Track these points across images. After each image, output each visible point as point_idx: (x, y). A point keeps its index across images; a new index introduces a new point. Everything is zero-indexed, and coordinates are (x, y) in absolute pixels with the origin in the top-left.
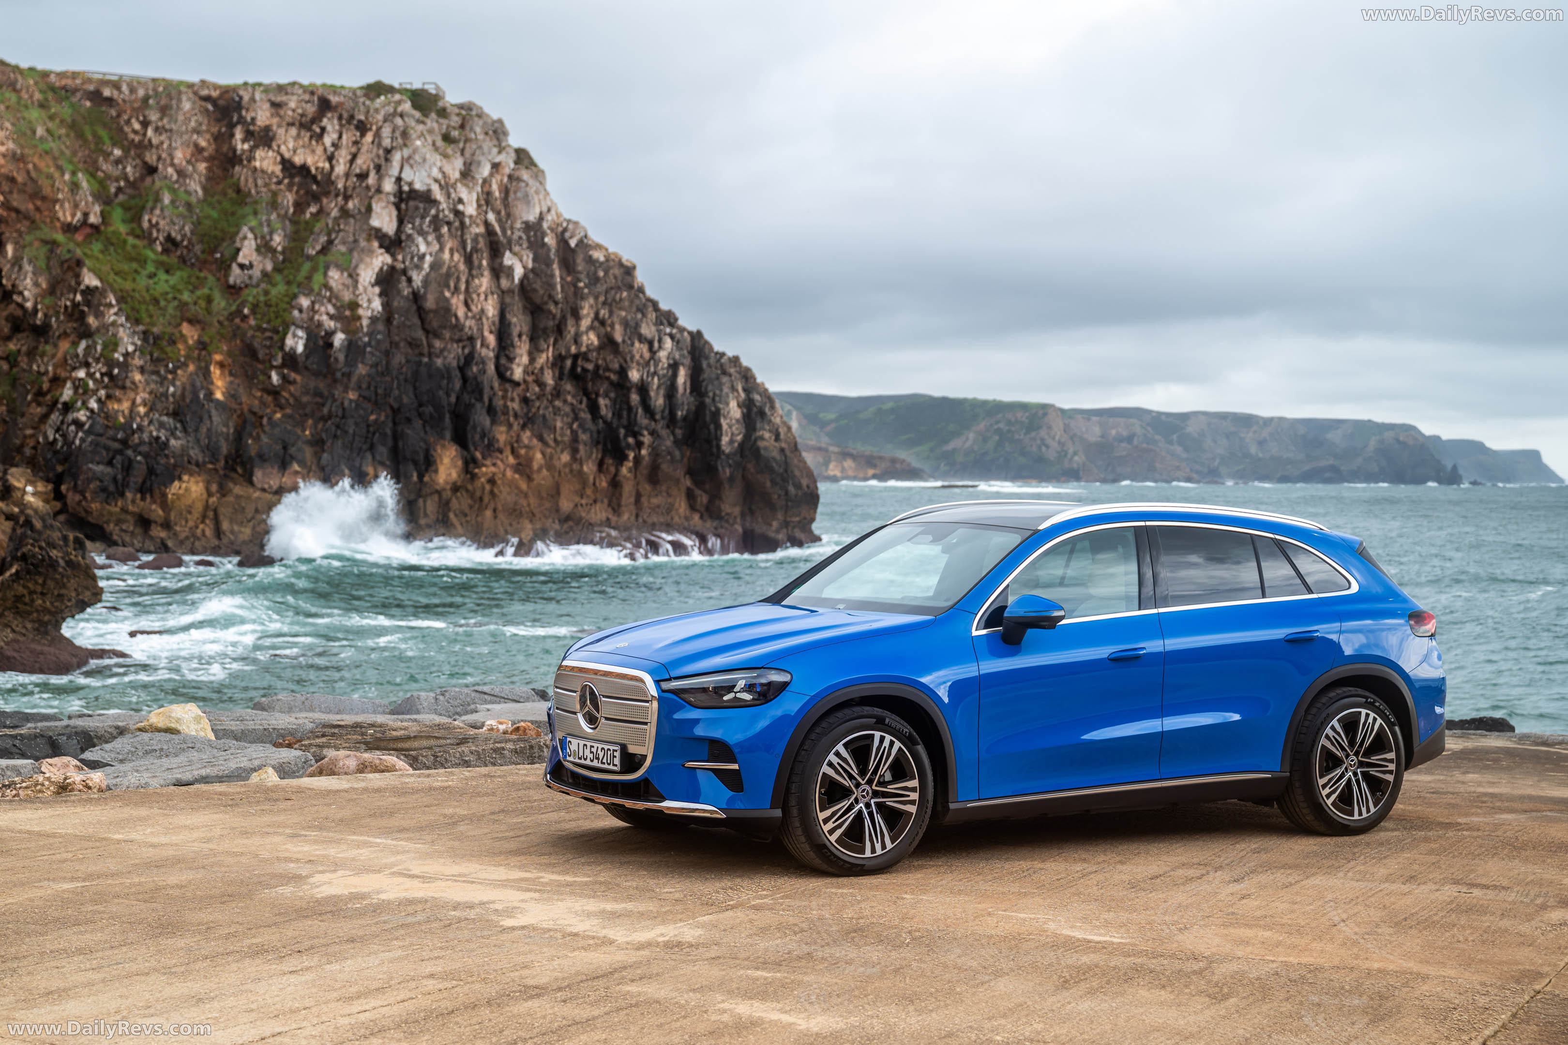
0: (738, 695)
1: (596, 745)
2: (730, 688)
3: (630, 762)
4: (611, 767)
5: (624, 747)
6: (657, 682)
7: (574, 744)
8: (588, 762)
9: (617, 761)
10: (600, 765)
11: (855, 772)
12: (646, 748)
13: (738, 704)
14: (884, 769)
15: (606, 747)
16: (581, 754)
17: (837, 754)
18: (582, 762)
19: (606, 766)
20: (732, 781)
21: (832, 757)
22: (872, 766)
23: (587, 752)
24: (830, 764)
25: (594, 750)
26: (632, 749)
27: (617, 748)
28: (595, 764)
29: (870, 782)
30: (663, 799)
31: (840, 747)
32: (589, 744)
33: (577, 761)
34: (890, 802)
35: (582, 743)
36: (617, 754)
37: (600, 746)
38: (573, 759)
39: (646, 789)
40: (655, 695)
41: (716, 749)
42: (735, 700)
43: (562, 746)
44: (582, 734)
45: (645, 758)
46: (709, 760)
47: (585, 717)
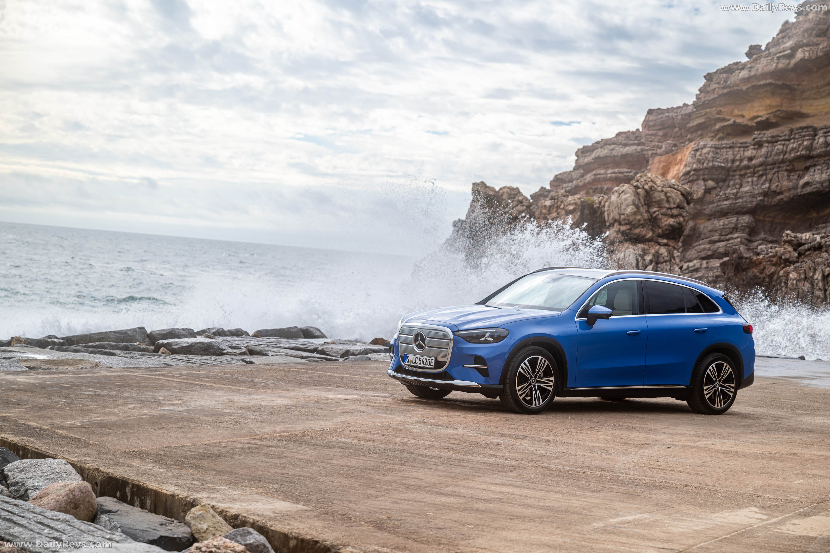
0: (487, 338)
1: (422, 358)
2: (484, 336)
3: (439, 364)
4: (430, 366)
5: (436, 359)
6: (453, 332)
7: (411, 357)
8: (418, 365)
9: (433, 364)
10: (424, 366)
11: (530, 371)
12: (447, 359)
13: (487, 342)
14: (541, 372)
15: (427, 359)
16: (414, 361)
17: (525, 364)
18: (415, 364)
19: (427, 366)
20: (484, 373)
21: (523, 365)
22: (537, 370)
23: (418, 361)
24: (522, 368)
25: (421, 360)
26: (439, 359)
27: (433, 358)
28: (422, 365)
29: (535, 377)
30: (453, 379)
31: (526, 361)
32: (418, 357)
33: (412, 364)
34: (543, 385)
35: (415, 357)
36: (433, 361)
37: (425, 358)
38: (409, 363)
39: (446, 375)
40: (452, 336)
41: (478, 360)
42: (486, 340)
43: (404, 358)
44: (414, 353)
45: (445, 362)
46: (474, 364)
47: (417, 346)
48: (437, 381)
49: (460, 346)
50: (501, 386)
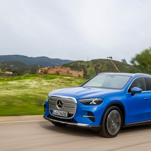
0: (93, 103)
1: (61, 112)
2: (92, 102)
3: (70, 115)
4: (65, 116)
5: (68, 113)
6: (77, 100)
7: (55, 111)
8: (59, 115)
9: (67, 115)
10: (62, 116)
13: (94, 105)
15: (64, 112)
16: (57, 113)
18: (57, 115)
19: (64, 116)
20: (93, 120)
23: (59, 113)
25: (61, 113)
26: (69, 113)
27: (67, 112)
28: (61, 115)
30: (77, 123)
32: (59, 111)
33: (56, 114)
35: (57, 111)
36: (67, 114)
37: (62, 112)
38: (54, 114)
39: (73, 121)
40: (76, 102)
41: (90, 113)
42: (92, 104)
43: (51, 111)
44: (57, 109)
45: (73, 114)
46: (88, 116)
47: (58, 106)
48: (69, 123)
49: (80, 106)
50: (100, 126)
